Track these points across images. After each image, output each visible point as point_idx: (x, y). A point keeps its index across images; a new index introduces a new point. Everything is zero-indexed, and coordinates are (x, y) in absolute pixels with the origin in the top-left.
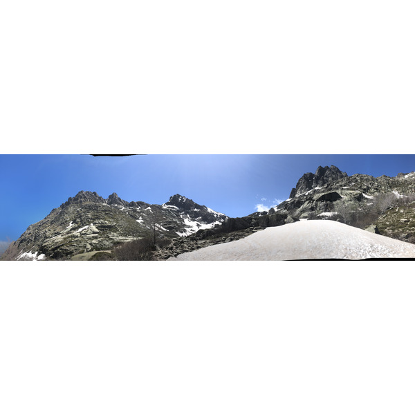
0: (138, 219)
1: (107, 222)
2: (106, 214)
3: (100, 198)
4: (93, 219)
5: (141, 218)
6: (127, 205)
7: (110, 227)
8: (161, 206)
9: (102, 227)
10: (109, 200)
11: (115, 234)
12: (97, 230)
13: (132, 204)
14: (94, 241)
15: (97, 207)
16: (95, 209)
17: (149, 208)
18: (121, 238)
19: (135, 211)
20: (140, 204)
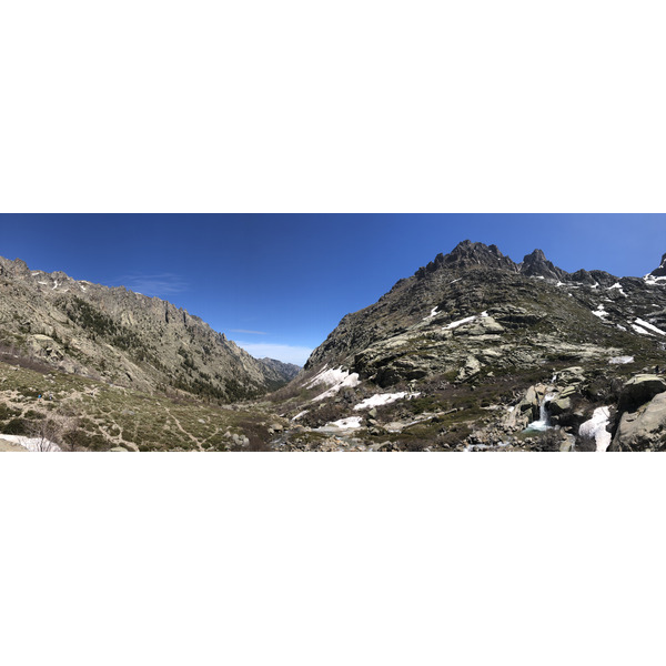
0: (596, 310)
1: (524, 310)
2: (521, 292)
3: (505, 259)
4: (489, 303)
5: (601, 307)
6: (566, 278)
7: (532, 322)
8: (643, 281)
9: (510, 319)
10: (524, 266)
11: (549, 337)
12: (498, 326)
13: (580, 276)
14: (489, 351)
15: (498, 276)
16: (494, 281)
17: (617, 285)
18: (565, 346)
19: (587, 291)
20: (598, 276)
